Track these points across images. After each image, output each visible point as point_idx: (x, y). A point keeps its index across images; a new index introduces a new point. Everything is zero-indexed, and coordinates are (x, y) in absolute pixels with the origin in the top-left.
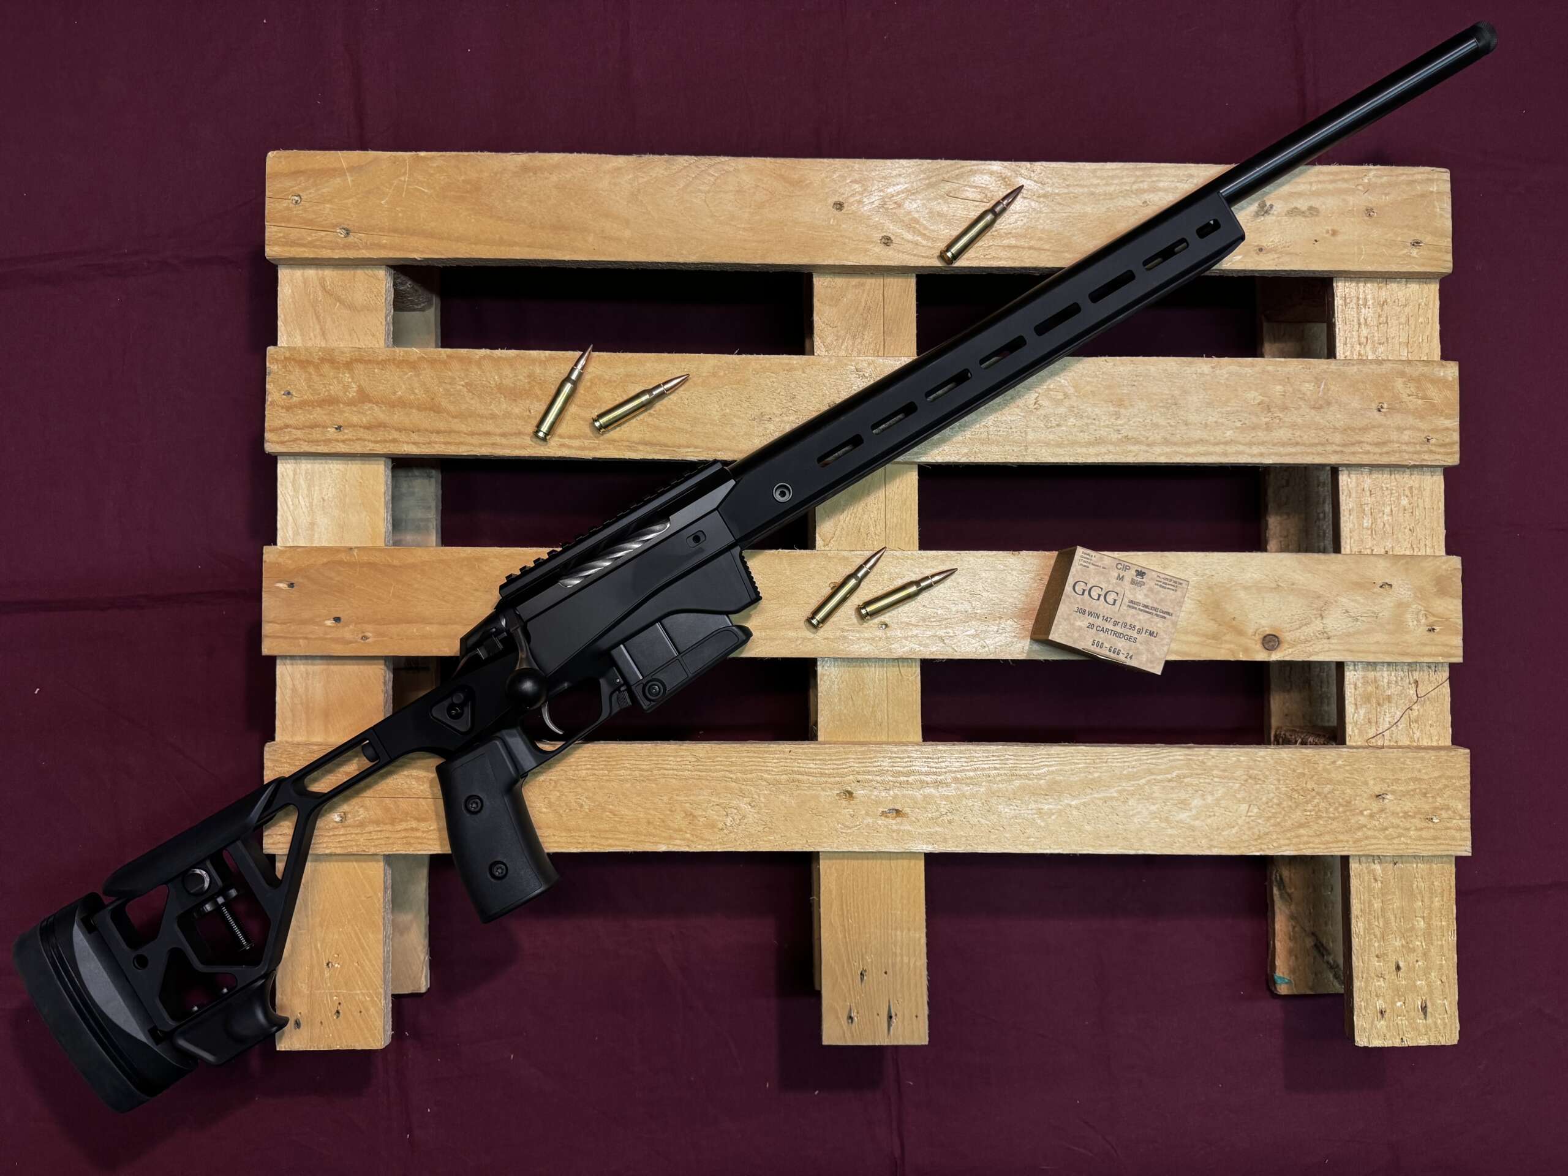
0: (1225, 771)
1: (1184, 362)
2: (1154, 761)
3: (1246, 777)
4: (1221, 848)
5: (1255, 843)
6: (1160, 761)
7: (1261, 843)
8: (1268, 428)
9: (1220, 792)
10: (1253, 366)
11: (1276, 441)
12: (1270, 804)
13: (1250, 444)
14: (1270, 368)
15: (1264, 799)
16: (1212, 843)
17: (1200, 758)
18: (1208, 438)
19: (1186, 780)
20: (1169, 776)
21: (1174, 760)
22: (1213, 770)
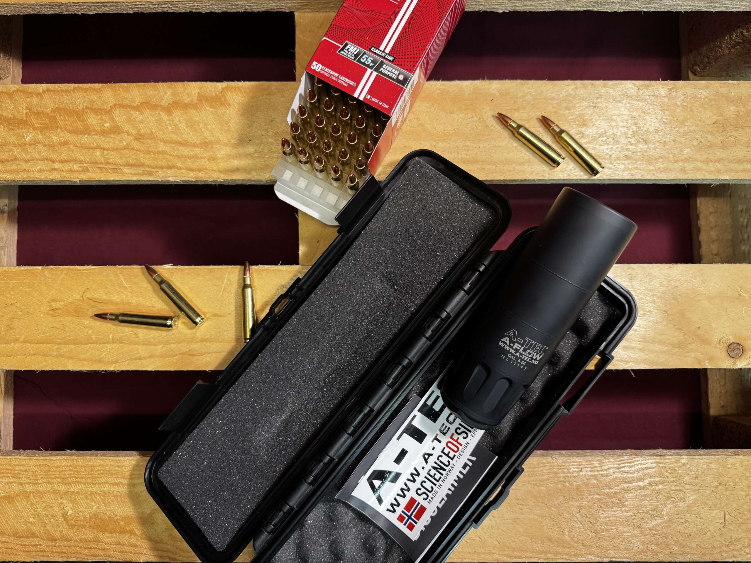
0: (695, 478)
1: (643, 85)
2: (627, 469)
3: (716, 484)
4: (693, 554)
5: (727, 549)
6: (632, 469)
7: (733, 550)
8: (724, 146)
9: (691, 498)
10: (707, 88)
11: (732, 158)
12: (741, 510)
13: (707, 162)
14: (724, 90)
15: (735, 505)
16: (685, 550)
17: (672, 465)
18: (667, 155)
19: (657, 488)
20: (641, 484)
21: (646, 468)
22: (684, 478)
